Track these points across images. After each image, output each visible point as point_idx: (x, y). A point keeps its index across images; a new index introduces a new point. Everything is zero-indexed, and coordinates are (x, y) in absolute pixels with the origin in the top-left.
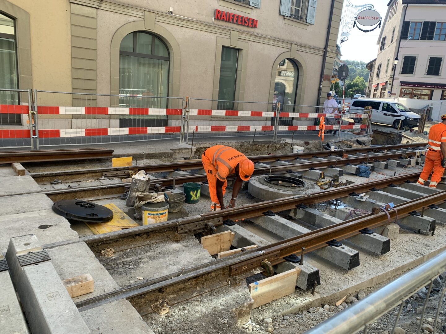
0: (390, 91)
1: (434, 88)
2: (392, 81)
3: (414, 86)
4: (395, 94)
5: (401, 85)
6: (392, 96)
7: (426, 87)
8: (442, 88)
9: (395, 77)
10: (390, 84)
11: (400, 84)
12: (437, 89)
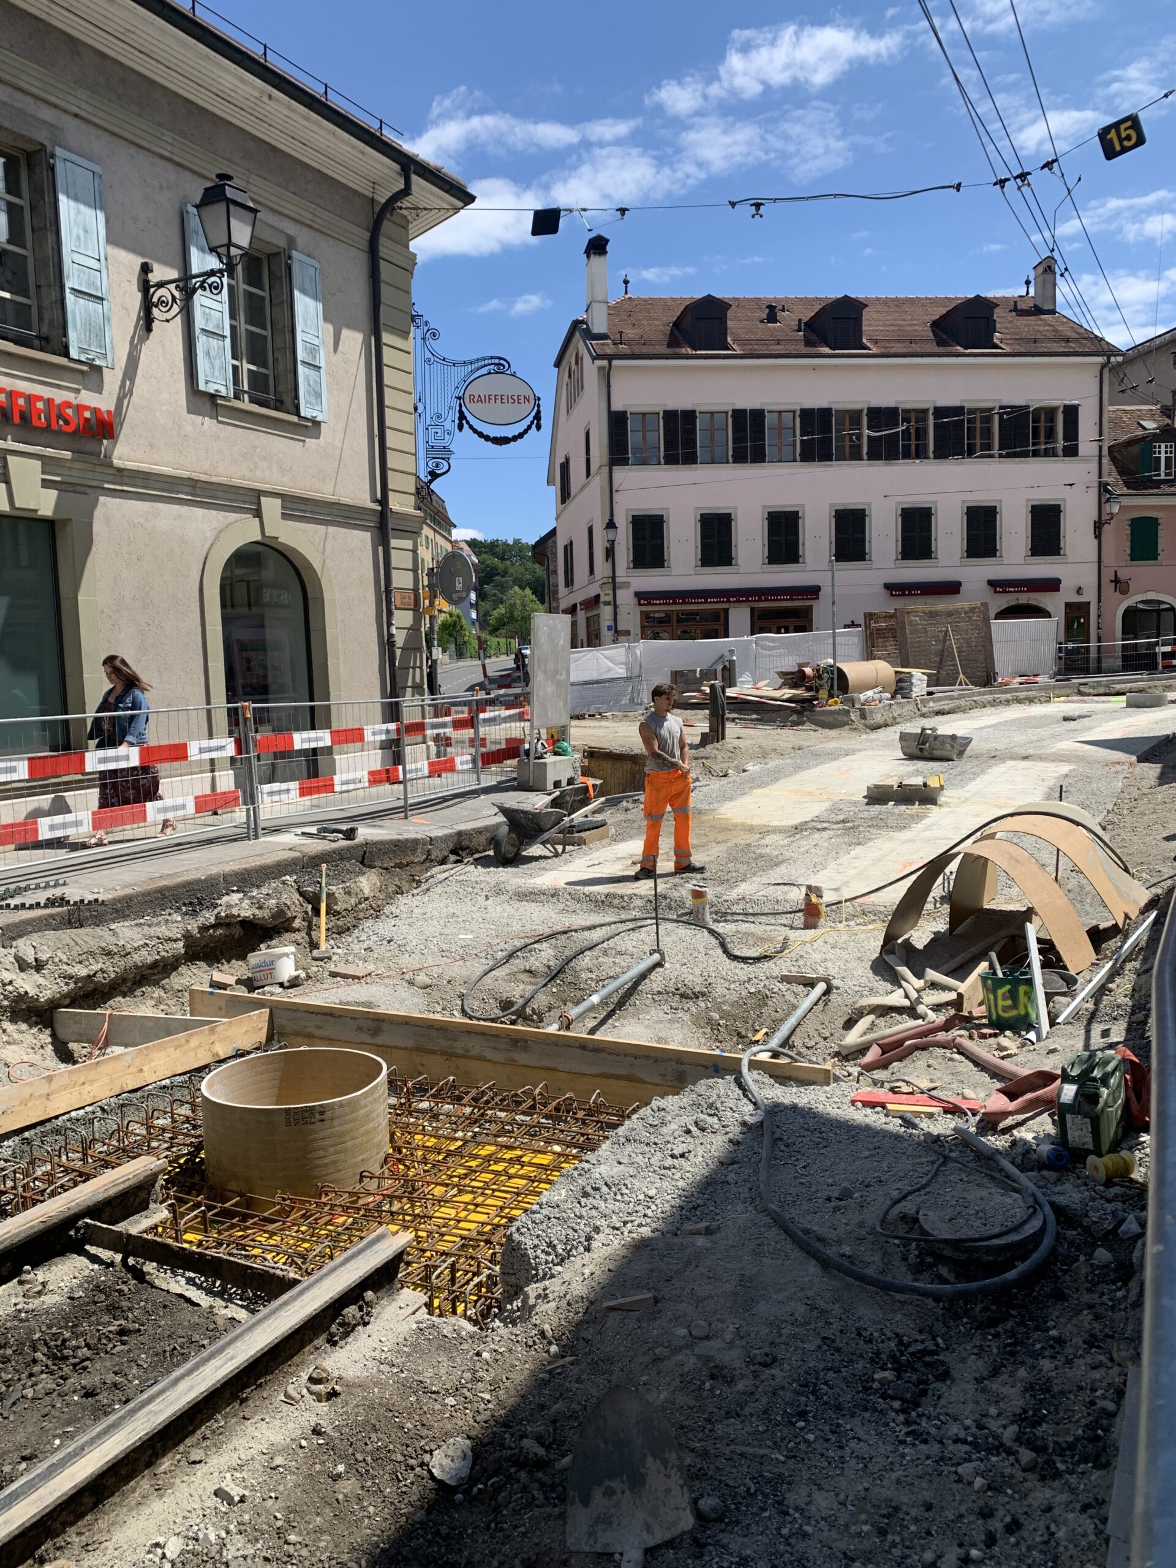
0: (611, 623)
1: (728, 601)
2: (611, 592)
3: (675, 603)
4: (628, 633)
5: (640, 604)
6: (620, 638)
7: (706, 602)
8: (747, 601)
9: (618, 580)
10: (607, 603)
11: (635, 601)
12: (737, 604)
